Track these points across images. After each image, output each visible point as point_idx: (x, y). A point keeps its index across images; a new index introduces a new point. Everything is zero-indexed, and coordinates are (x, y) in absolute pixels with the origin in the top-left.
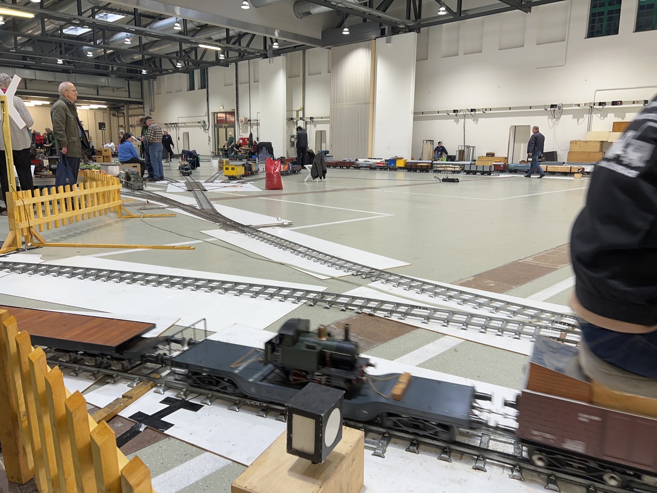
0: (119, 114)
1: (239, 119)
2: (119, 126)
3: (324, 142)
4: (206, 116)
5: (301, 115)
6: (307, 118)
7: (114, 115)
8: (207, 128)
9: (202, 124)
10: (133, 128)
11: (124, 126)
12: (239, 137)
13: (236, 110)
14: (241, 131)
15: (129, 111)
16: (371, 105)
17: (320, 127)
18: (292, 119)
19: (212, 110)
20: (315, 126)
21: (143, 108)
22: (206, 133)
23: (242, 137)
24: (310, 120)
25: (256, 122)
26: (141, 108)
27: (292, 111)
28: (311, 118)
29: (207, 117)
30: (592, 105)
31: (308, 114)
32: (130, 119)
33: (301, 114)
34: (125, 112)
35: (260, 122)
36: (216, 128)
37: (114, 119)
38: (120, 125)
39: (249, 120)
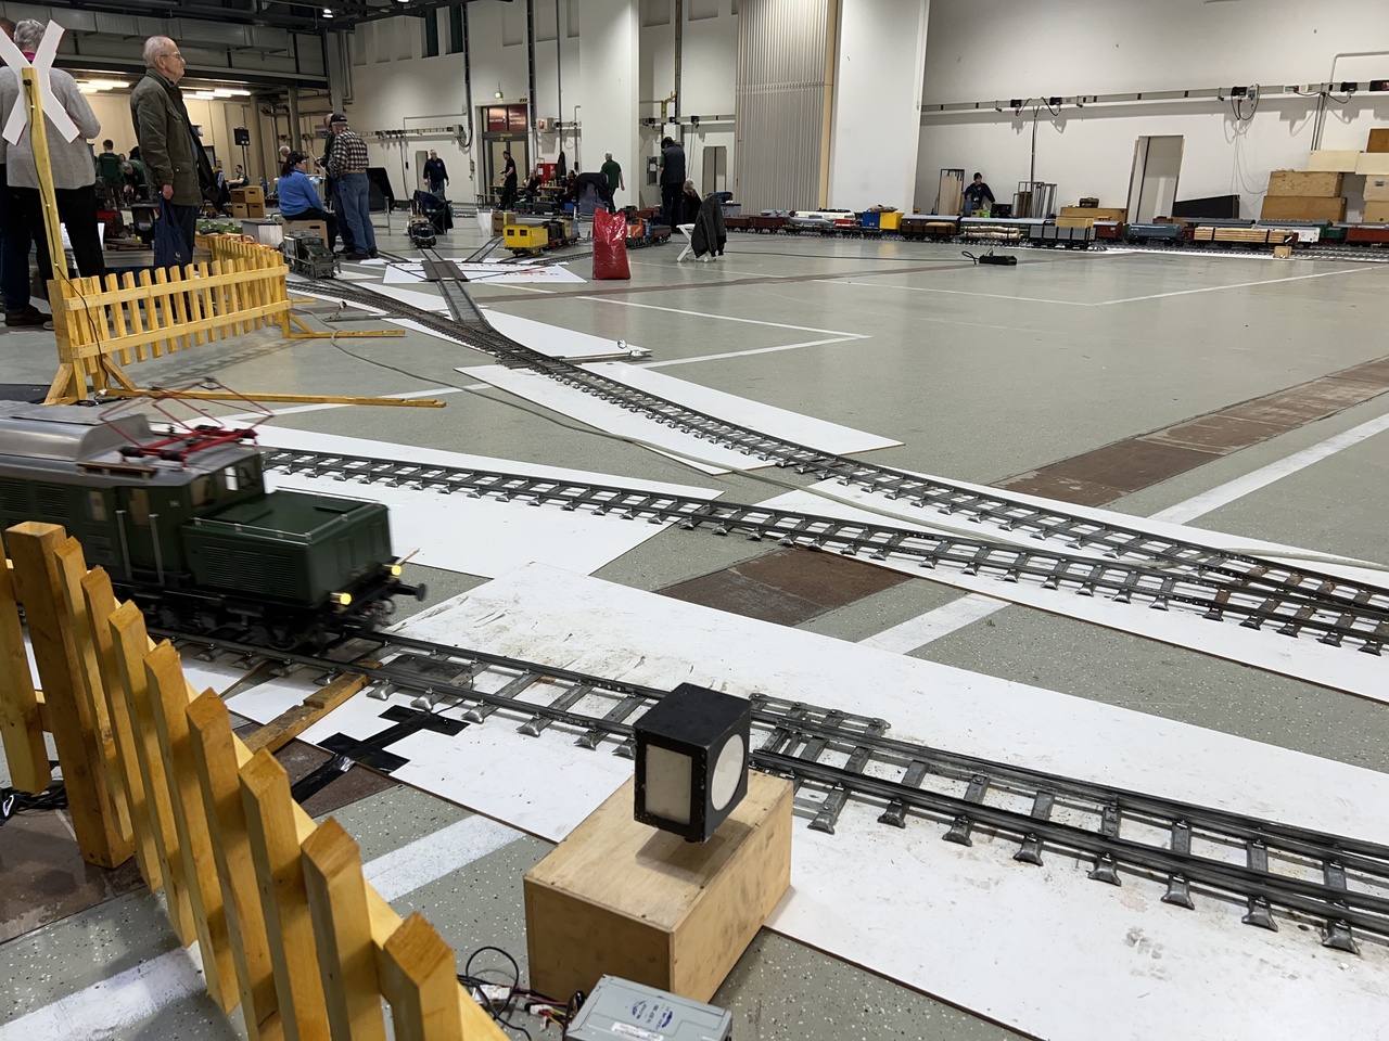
0: (278, 111)
1: (537, 120)
2: (278, 137)
3: (721, 174)
4: (464, 114)
5: (671, 112)
6: (685, 119)
7: (267, 112)
8: (467, 142)
9: (456, 132)
10: (309, 142)
11: (289, 137)
12: (537, 162)
13: (529, 100)
14: (540, 147)
15: (299, 103)
16: (827, 89)
17: (713, 139)
18: (652, 120)
19: (478, 100)
20: (702, 137)
21: (329, 96)
22: (466, 153)
23: (542, 162)
24: (690, 123)
25: (572, 128)
26: (324, 96)
27: (652, 102)
28: (694, 119)
29: (467, 117)
30: (1326, 89)
31: (686, 112)
32: (301, 120)
33: (671, 107)
34: (290, 105)
35: (583, 129)
36: (486, 142)
37: (268, 121)
38: (280, 134)
39: (559, 124)
